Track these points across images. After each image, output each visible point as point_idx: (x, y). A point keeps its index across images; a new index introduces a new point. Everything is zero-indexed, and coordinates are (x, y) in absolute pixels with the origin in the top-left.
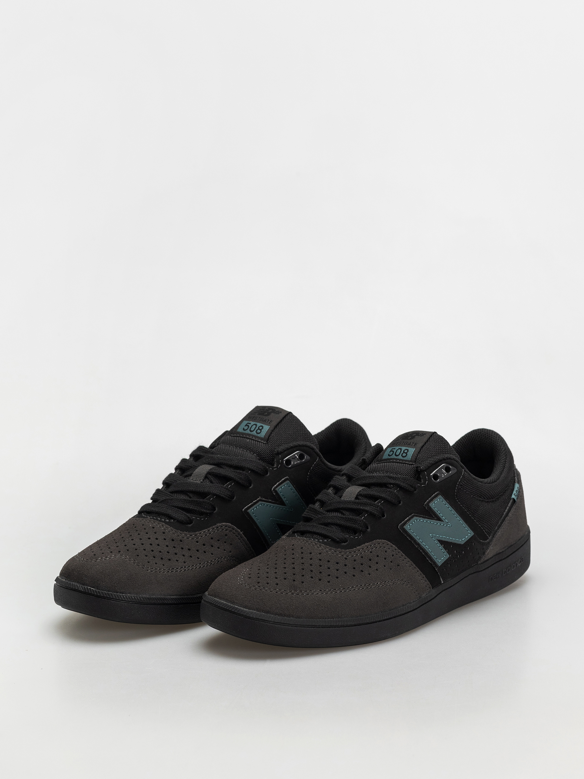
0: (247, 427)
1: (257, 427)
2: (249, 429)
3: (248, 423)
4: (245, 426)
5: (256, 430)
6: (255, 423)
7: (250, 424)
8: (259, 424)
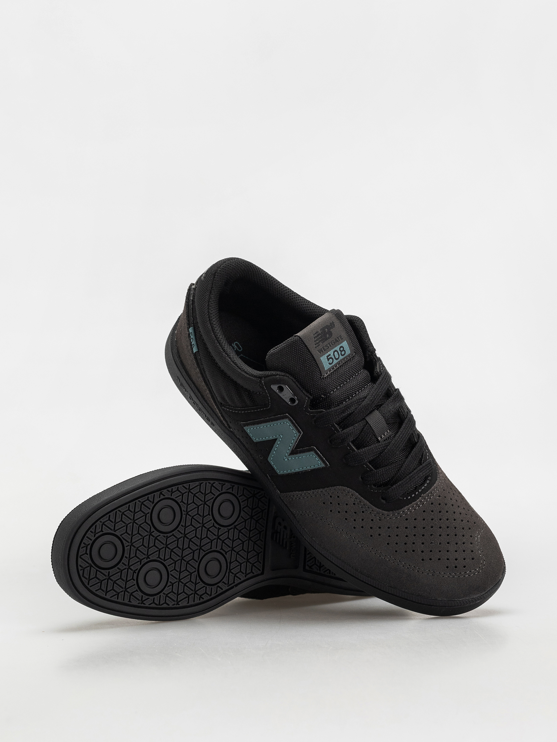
0: (331, 360)
1: (339, 351)
2: (334, 359)
3: (327, 357)
4: (328, 360)
5: (340, 355)
6: (334, 350)
7: (330, 355)
8: (337, 348)
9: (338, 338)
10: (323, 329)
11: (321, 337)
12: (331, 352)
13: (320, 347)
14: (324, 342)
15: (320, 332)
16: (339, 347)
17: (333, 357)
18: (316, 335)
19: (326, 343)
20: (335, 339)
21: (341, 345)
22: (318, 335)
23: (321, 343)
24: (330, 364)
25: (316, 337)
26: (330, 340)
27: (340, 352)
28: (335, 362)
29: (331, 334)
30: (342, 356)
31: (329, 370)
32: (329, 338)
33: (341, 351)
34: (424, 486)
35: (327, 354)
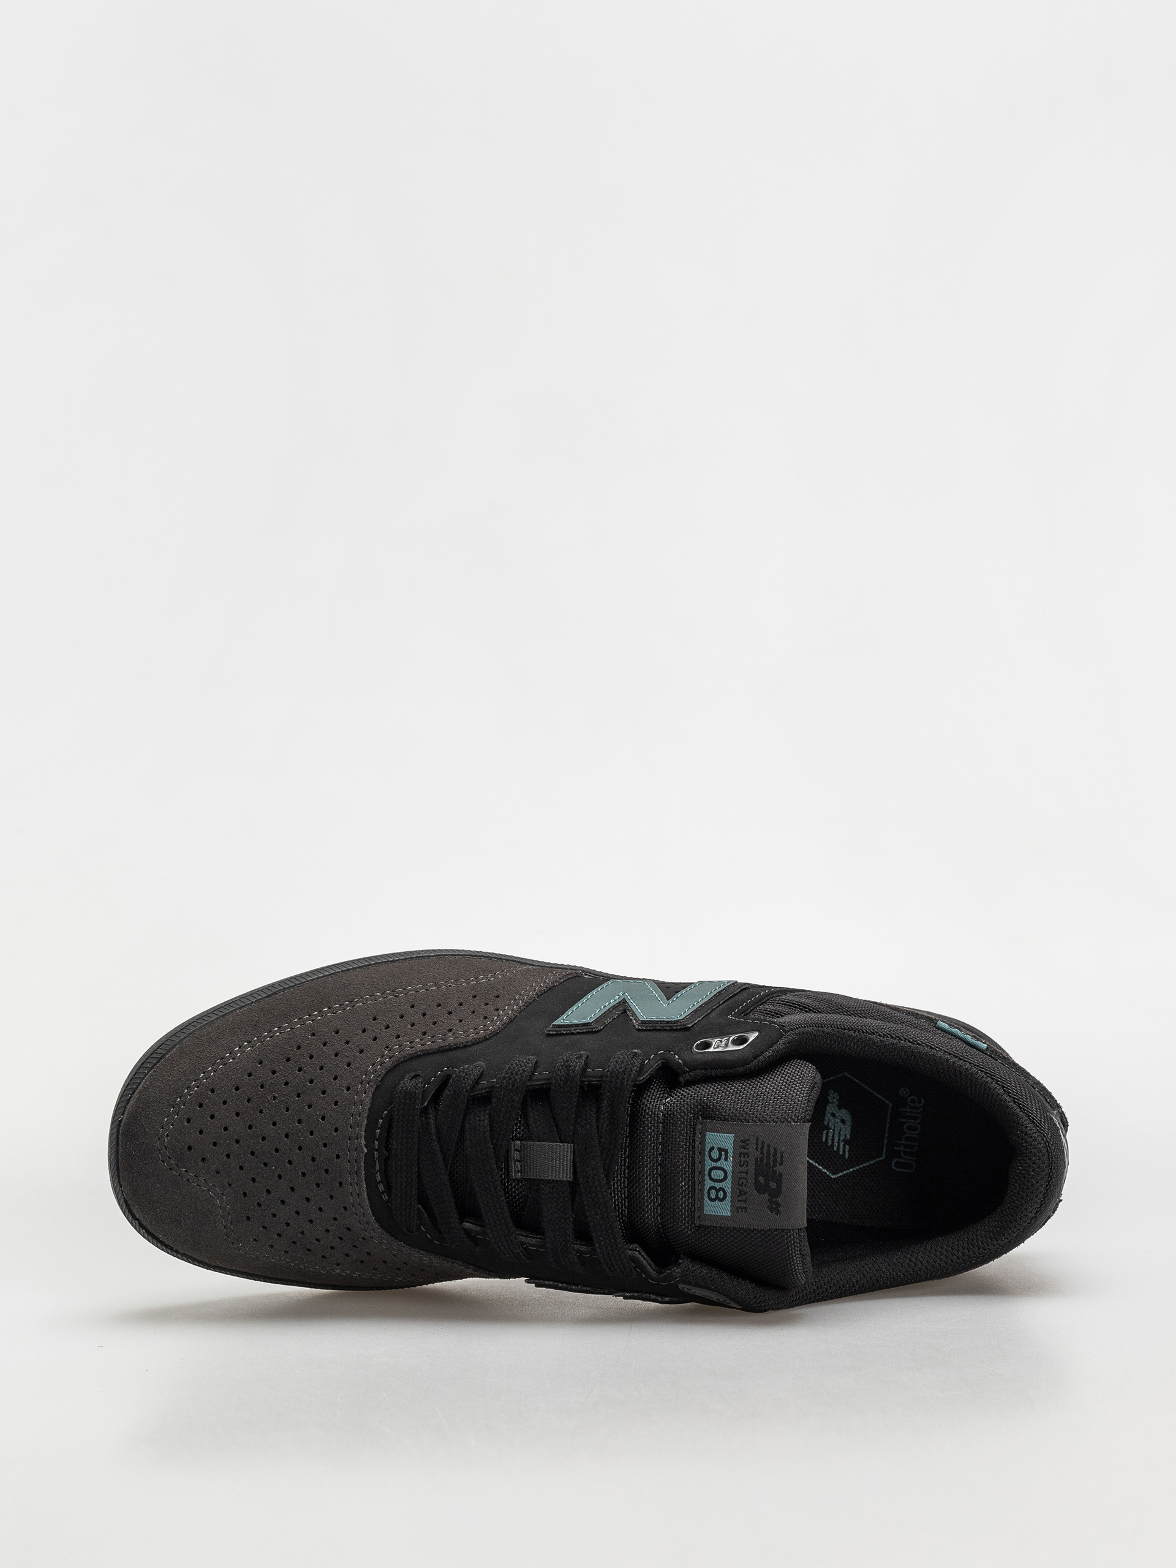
9: (745, 1201)
10: (778, 1179)
11: (768, 1164)
12: (728, 1165)
13: (752, 1148)
14: (756, 1163)
15: (778, 1168)
16: (729, 1190)
17: (718, 1164)
18: (779, 1155)
19: (751, 1169)
20: (745, 1193)
21: (728, 1198)
22: (775, 1160)
23: (758, 1154)
24: (712, 1149)
25: (775, 1155)
26: (751, 1181)
27: (718, 1185)
28: (709, 1164)
29: (760, 1189)
30: (710, 1188)
31: (703, 1142)
32: (756, 1179)
33: (718, 1191)
34: (378, 1171)
35: (730, 1154)
